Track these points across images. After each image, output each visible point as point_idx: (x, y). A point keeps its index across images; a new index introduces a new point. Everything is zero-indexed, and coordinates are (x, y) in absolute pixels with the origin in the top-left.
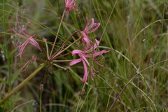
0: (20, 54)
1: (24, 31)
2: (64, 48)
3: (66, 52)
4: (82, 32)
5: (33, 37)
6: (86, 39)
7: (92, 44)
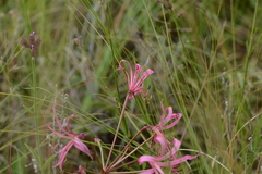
0: (60, 163)
1: (66, 128)
2: (128, 152)
3: (130, 159)
4: (154, 128)
5: (80, 138)
6: (160, 139)
7: (170, 146)
